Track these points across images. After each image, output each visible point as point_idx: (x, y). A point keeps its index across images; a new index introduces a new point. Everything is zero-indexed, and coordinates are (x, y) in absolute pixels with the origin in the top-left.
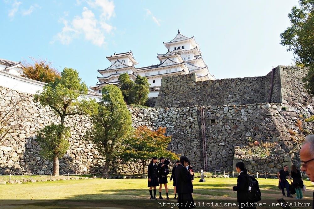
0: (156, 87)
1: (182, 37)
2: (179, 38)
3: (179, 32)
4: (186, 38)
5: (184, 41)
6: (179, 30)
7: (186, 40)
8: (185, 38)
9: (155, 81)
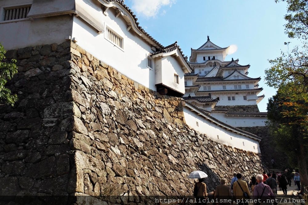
0: (222, 107)
1: (212, 45)
2: (209, 46)
3: (208, 39)
4: (218, 48)
5: (215, 51)
6: (208, 37)
7: (218, 50)
8: (216, 47)
9: (220, 99)
